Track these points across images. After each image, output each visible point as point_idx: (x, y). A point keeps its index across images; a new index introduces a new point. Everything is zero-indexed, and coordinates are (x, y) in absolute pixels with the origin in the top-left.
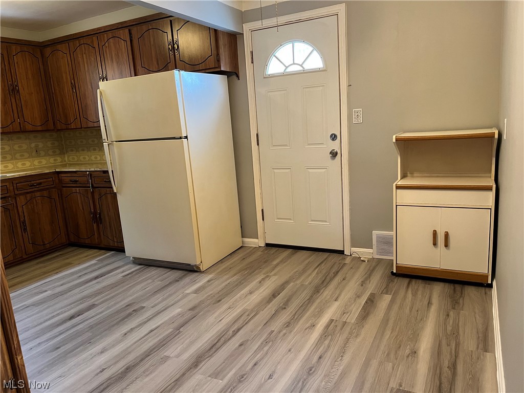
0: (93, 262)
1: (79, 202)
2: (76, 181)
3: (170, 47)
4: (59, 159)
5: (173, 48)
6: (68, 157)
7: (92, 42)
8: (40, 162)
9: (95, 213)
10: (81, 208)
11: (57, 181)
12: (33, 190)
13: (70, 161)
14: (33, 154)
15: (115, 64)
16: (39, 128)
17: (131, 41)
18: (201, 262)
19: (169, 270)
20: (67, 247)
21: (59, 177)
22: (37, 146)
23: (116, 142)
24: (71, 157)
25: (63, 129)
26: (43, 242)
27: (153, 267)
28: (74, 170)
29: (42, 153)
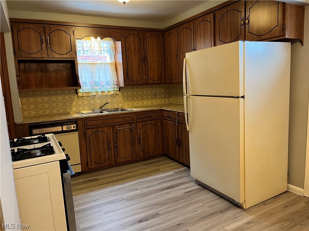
0: (172, 173)
1: (171, 130)
2: (170, 117)
3: (242, 22)
4: (167, 100)
5: (245, 23)
6: (172, 99)
7: (190, 26)
8: (156, 102)
9: (178, 140)
10: (171, 134)
11: (161, 115)
12: (147, 119)
13: (173, 102)
14: (153, 97)
15: (202, 39)
16: (156, 82)
17: (214, 22)
18: (245, 202)
19: (218, 197)
20: (162, 156)
21: (162, 113)
22: (156, 92)
23: (191, 95)
24: (173, 100)
25: (169, 83)
26: (149, 151)
27: (207, 191)
28: (170, 110)
29: (158, 96)
